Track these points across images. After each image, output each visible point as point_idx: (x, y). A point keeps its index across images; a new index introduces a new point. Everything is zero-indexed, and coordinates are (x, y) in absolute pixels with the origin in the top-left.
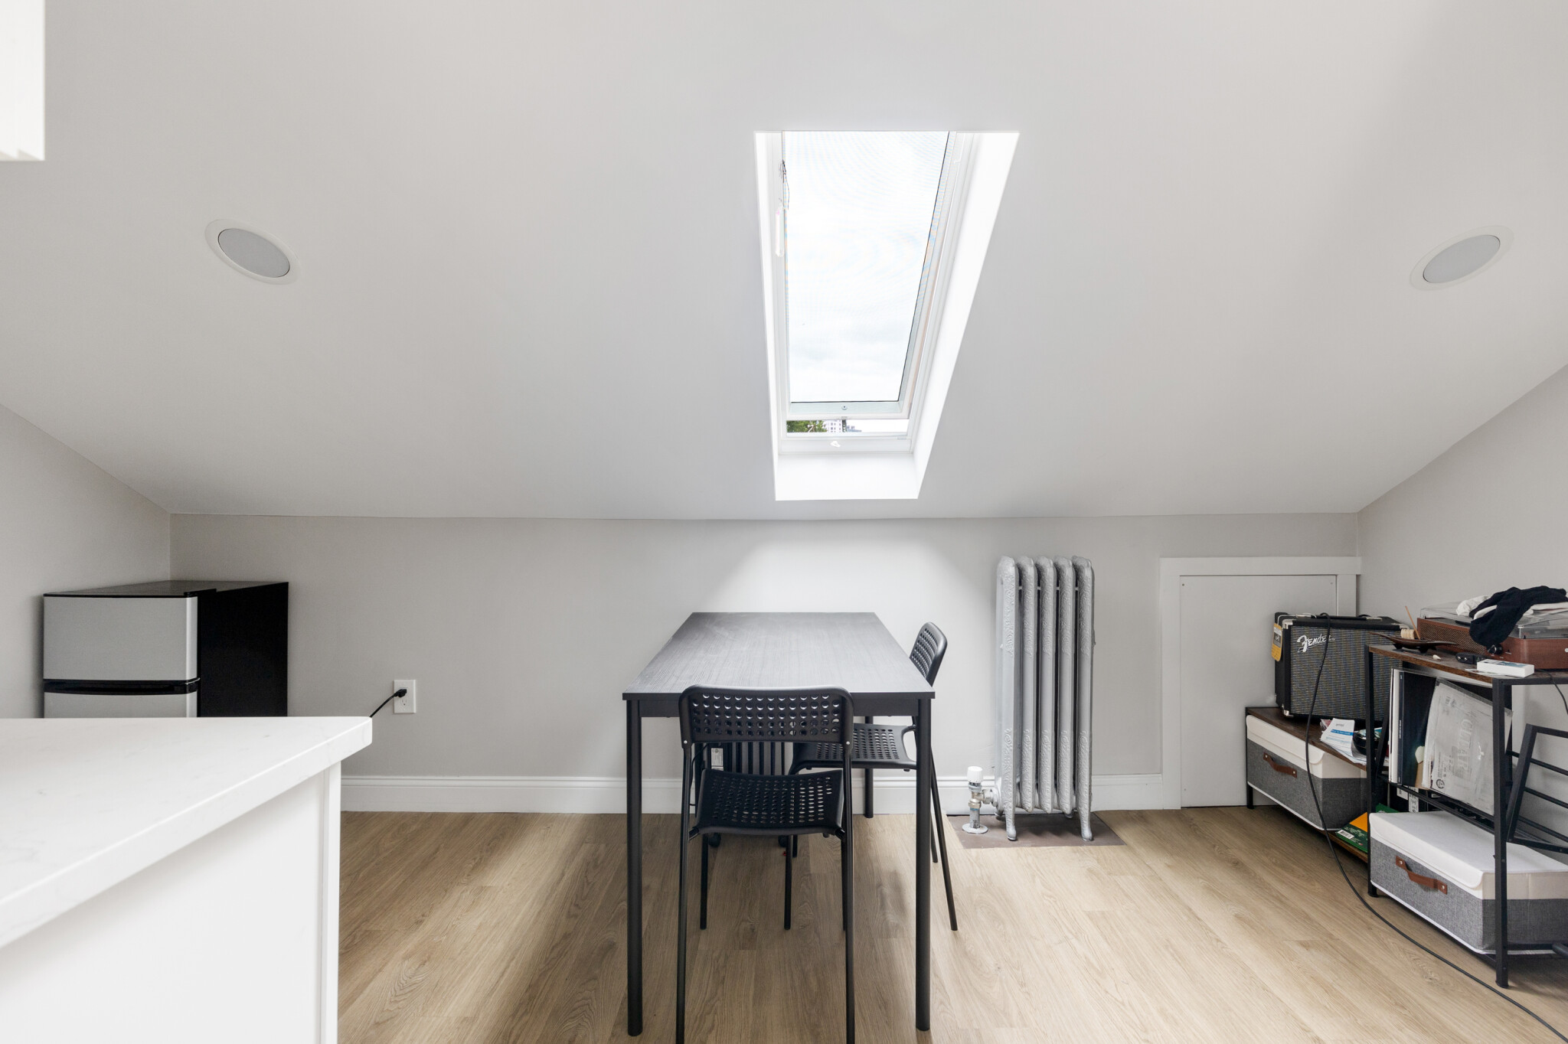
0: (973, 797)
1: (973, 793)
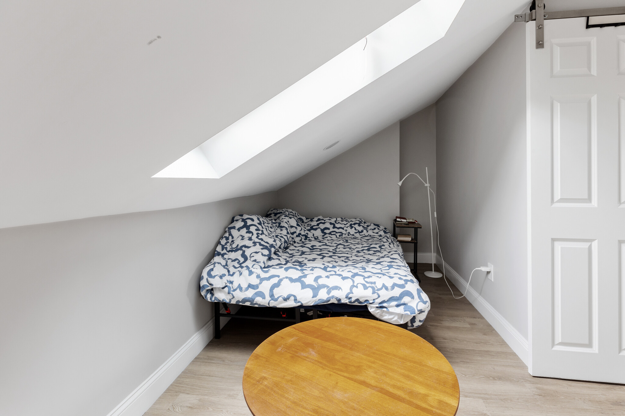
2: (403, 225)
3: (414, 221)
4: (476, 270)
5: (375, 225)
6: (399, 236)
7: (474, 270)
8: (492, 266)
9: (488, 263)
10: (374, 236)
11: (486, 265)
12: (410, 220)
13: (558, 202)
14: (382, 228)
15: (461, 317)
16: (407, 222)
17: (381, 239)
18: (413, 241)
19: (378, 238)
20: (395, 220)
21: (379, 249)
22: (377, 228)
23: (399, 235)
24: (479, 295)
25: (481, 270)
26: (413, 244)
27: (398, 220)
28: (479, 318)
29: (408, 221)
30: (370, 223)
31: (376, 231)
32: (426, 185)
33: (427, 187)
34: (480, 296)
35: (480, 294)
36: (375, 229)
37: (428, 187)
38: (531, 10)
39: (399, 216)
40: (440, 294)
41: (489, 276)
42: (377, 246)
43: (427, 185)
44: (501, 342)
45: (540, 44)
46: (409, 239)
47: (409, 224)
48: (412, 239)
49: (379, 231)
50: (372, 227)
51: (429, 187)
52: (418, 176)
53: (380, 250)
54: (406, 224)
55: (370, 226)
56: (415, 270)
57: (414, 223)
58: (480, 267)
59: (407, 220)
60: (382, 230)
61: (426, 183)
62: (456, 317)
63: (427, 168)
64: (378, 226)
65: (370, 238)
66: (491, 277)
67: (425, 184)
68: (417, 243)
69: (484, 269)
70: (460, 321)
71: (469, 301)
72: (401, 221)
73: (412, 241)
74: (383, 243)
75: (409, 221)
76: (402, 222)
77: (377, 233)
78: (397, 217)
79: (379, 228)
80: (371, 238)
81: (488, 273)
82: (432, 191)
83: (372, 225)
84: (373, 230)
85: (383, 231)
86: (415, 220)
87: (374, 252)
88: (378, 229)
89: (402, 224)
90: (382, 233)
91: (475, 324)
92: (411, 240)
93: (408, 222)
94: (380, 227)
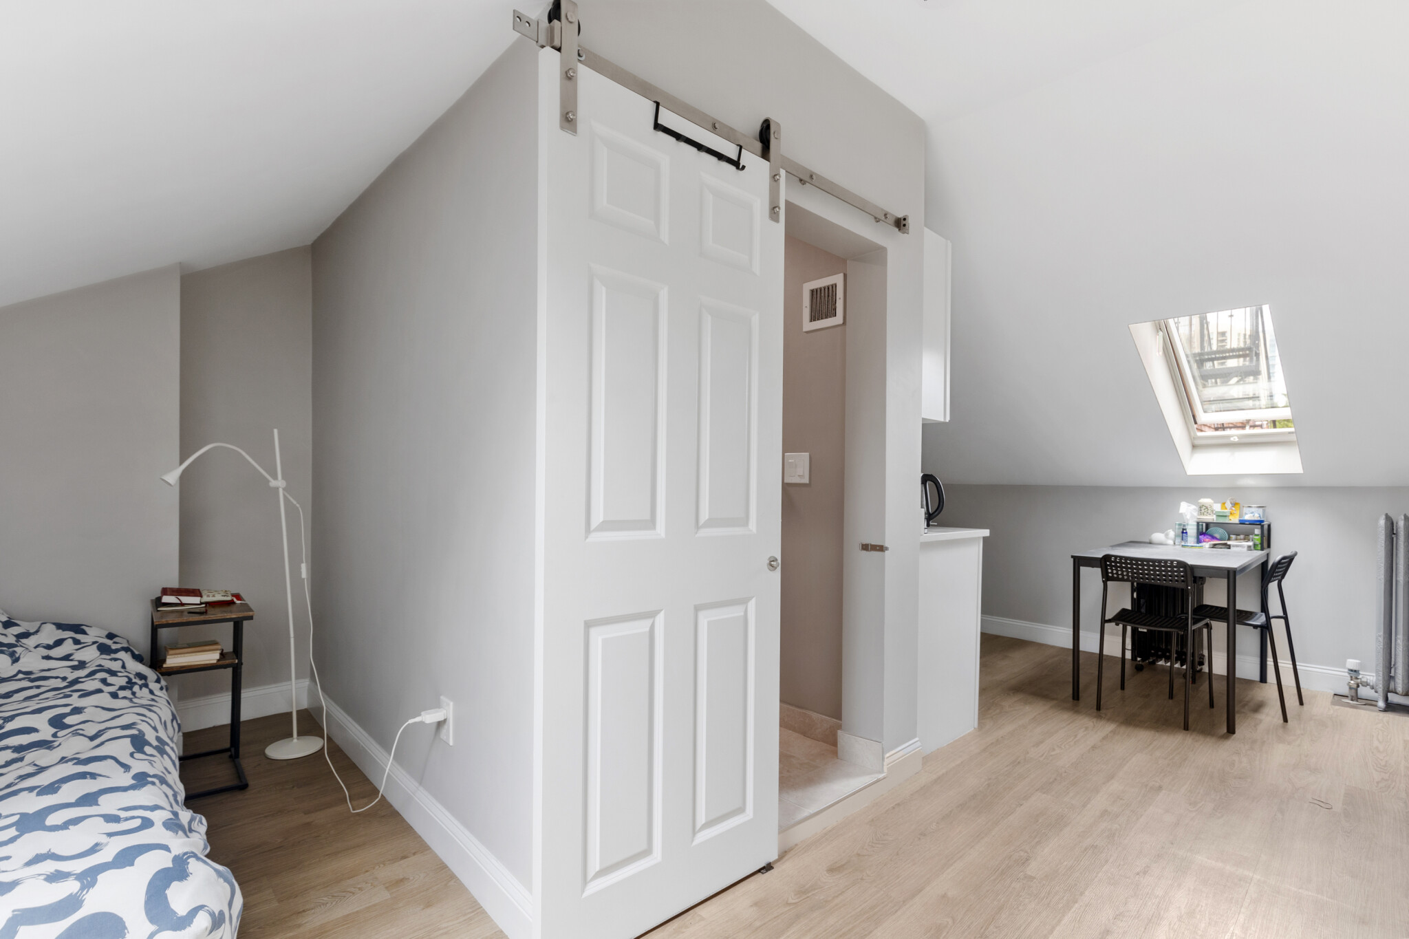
0: (1352, 680)
1: (1351, 677)
2: (186, 618)
3: (229, 598)
4: (409, 724)
5: (60, 626)
6: (171, 652)
7: (407, 723)
8: (451, 704)
9: (442, 697)
10: (49, 670)
11: (437, 705)
12: (214, 596)
13: (598, 529)
14: (94, 634)
15: (367, 871)
16: (201, 603)
17: (76, 681)
18: (227, 662)
19: (64, 679)
20: (158, 603)
21: (46, 732)
22: (70, 641)
23: (172, 649)
24: (417, 784)
25: (422, 723)
26: (229, 671)
27: (166, 599)
28: (414, 854)
29: (205, 599)
30: (38, 624)
31: (67, 647)
32: (273, 483)
33: (277, 489)
34: (421, 788)
35: (421, 782)
36: (59, 643)
37: (281, 491)
38: (550, 20)
39: (175, 584)
40: (307, 813)
41: (443, 735)
42: (41, 722)
43: (279, 483)
44: (470, 910)
45: (568, 120)
46: (212, 657)
47: (210, 610)
48: (223, 655)
49: (77, 650)
50: (49, 634)
51: (284, 489)
52: (244, 454)
53: (55, 735)
54: (201, 613)
55: (37, 632)
56: (233, 750)
57: (231, 603)
58: (420, 715)
59: (201, 596)
60: (94, 643)
61: (275, 478)
62: (349, 878)
63: (276, 431)
64: (78, 629)
65: (26, 684)
66: (449, 734)
67: (268, 481)
68: (240, 663)
69: (430, 717)
70: (360, 889)
71: (391, 806)
72: (178, 602)
73: (221, 663)
74: (80, 697)
75: (211, 599)
76: (182, 604)
77: (67, 658)
78: (165, 591)
79: (79, 637)
80: (30, 684)
81: (440, 725)
82: (295, 502)
83: (49, 628)
84: (49, 647)
85: (95, 646)
86: (233, 595)
87: (15, 755)
88: (77, 642)
89: (182, 612)
90: (90, 654)
91: (402, 881)
92: (218, 660)
93: (206, 603)
94: (84, 633)
